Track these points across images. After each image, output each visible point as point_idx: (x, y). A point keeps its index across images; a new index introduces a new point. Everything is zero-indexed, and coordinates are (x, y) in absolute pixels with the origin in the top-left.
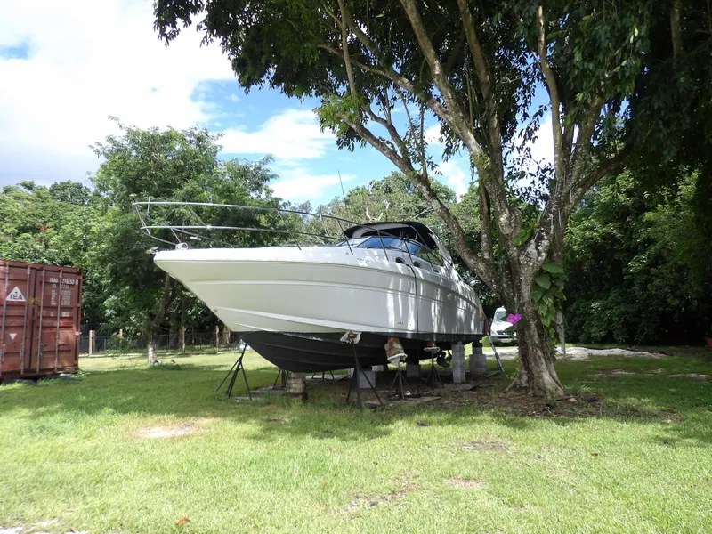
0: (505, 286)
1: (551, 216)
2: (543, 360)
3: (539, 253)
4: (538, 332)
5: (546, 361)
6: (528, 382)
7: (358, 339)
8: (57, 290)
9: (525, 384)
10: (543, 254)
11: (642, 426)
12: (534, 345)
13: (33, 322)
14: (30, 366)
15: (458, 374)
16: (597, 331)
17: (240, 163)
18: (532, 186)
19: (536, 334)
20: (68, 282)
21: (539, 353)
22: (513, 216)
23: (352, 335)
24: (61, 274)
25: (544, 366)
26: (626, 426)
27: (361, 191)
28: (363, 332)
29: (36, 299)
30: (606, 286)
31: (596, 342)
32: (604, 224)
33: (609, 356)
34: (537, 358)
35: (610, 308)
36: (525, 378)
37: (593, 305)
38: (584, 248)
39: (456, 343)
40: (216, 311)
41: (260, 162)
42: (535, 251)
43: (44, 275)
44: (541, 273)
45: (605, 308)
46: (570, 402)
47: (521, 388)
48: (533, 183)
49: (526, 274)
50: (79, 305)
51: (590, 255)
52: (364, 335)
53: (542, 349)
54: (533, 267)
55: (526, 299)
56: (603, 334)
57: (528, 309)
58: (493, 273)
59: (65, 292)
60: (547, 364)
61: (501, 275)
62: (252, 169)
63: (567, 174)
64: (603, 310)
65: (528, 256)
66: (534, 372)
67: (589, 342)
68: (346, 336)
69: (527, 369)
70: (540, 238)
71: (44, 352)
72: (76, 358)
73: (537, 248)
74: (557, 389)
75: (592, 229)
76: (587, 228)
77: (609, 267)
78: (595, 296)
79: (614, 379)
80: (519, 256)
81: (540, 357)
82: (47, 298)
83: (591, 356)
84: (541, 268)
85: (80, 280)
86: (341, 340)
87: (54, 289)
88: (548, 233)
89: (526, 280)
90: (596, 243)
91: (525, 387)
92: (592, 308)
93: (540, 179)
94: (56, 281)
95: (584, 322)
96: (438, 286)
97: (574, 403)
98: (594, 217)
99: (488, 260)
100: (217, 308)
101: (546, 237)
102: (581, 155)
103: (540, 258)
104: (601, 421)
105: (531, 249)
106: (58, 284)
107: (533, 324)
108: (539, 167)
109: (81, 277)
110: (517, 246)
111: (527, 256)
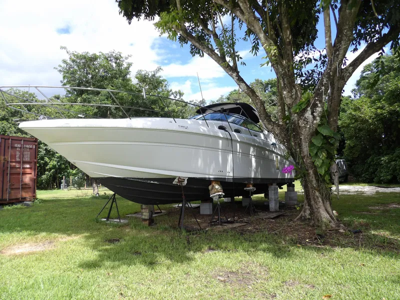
0: (293, 144)
1: (323, 88)
2: (320, 200)
3: (314, 118)
4: (315, 178)
5: (323, 200)
6: (310, 214)
7: (186, 182)
8: (20, 152)
9: (308, 217)
10: (318, 118)
11: (392, 260)
12: (313, 188)
13: (4, 171)
14: (2, 197)
15: (273, 206)
16: (384, 175)
17: (143, 73)
18: (315, 68)
19: (314, 179)
20: (28, 146)
21: (317, 194)
22: (294, 90)
23: (181, 180)
24: (22, 141)
25: (321, 204)
26: (378, 259)
27: (236, 92)
28: (189, 178)
29: (6, 157)
30: (392, 146)
31: (385, 183)
32: (391, 104)
33: (391, 193)
34: (315, 197)
35: (394, 161)
36: (308, 212)
37: (382, 159)
38: (377, 121)
39: (272, 185)
40: (75, 163)
41: (154, 72)
42: (311, 116)
43: (10, 142)
44: (316, 133)
45: (390, 161)
46: (340, 233)
47: (305, 219)
48: (317, 66)
49: (305, 134)
50: (36, 161)
51: (381, 126)
52: (190, 179)
53: (319, 191)
54: (310, 128)
55: (306, 153)
56: (389, 177)
57: (308, 161)
58: (285, 135)
59: (25, 153)
60: (323, 203)
61: (290, 136)
62: (150, 76)
63: (335, 53)
64: (389, 162)
65: (306, 120)
66: (314, 208)
67: (380, 183)
68: (176, 180)
69: (310, 205)
70: (315, 106)
71: (12, 189)
72: (34, 192)
73: (312, 114)
74: (330, 222)
75: (382, 108)
76: (379, 108)
77: (395, 133)
78: (385, 152)
79: (388, 211)
80: (298, 121)
81: (318, 197)
82: (13, 156)
83: (377, 192)
84: (316, 130)
85: (36, 145)
86: (174, 183)
87: (18, 151)
88: (321, 102)
89: (305, 139)
90: (385, 117)
91: (309, 219)
92: (382, 160)
93: (322, 63)
94: (19, 146)
95: (377, 169)
96: (251, 145)
97: (341, 234)
98: (384, 100)
99: (282, 125)
100: (75, 161)
101: (319, 105)
102: (346, 36)
103: (315, 122)
104: (357, 253)
105: (308, 114)
106: (21, 148)
107: (311, 172)
108: (321, 55)
109: (36, 144)
110: (297, 113)
111: (304, 120)
